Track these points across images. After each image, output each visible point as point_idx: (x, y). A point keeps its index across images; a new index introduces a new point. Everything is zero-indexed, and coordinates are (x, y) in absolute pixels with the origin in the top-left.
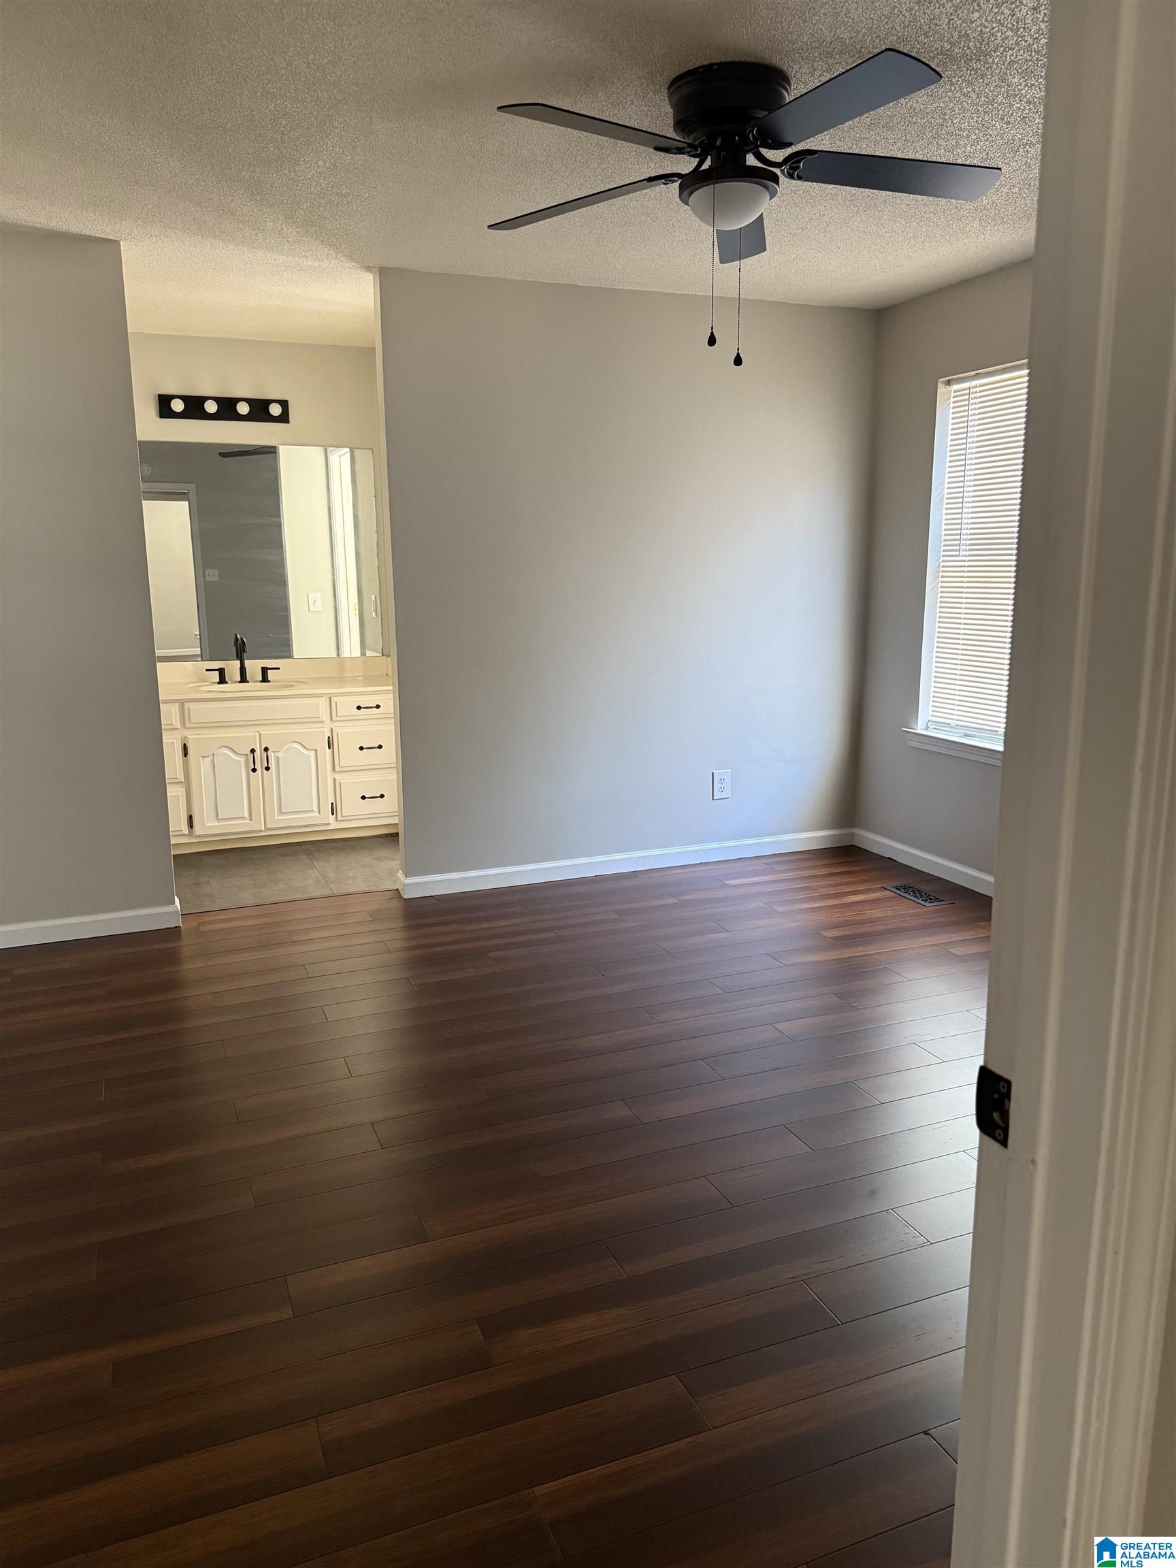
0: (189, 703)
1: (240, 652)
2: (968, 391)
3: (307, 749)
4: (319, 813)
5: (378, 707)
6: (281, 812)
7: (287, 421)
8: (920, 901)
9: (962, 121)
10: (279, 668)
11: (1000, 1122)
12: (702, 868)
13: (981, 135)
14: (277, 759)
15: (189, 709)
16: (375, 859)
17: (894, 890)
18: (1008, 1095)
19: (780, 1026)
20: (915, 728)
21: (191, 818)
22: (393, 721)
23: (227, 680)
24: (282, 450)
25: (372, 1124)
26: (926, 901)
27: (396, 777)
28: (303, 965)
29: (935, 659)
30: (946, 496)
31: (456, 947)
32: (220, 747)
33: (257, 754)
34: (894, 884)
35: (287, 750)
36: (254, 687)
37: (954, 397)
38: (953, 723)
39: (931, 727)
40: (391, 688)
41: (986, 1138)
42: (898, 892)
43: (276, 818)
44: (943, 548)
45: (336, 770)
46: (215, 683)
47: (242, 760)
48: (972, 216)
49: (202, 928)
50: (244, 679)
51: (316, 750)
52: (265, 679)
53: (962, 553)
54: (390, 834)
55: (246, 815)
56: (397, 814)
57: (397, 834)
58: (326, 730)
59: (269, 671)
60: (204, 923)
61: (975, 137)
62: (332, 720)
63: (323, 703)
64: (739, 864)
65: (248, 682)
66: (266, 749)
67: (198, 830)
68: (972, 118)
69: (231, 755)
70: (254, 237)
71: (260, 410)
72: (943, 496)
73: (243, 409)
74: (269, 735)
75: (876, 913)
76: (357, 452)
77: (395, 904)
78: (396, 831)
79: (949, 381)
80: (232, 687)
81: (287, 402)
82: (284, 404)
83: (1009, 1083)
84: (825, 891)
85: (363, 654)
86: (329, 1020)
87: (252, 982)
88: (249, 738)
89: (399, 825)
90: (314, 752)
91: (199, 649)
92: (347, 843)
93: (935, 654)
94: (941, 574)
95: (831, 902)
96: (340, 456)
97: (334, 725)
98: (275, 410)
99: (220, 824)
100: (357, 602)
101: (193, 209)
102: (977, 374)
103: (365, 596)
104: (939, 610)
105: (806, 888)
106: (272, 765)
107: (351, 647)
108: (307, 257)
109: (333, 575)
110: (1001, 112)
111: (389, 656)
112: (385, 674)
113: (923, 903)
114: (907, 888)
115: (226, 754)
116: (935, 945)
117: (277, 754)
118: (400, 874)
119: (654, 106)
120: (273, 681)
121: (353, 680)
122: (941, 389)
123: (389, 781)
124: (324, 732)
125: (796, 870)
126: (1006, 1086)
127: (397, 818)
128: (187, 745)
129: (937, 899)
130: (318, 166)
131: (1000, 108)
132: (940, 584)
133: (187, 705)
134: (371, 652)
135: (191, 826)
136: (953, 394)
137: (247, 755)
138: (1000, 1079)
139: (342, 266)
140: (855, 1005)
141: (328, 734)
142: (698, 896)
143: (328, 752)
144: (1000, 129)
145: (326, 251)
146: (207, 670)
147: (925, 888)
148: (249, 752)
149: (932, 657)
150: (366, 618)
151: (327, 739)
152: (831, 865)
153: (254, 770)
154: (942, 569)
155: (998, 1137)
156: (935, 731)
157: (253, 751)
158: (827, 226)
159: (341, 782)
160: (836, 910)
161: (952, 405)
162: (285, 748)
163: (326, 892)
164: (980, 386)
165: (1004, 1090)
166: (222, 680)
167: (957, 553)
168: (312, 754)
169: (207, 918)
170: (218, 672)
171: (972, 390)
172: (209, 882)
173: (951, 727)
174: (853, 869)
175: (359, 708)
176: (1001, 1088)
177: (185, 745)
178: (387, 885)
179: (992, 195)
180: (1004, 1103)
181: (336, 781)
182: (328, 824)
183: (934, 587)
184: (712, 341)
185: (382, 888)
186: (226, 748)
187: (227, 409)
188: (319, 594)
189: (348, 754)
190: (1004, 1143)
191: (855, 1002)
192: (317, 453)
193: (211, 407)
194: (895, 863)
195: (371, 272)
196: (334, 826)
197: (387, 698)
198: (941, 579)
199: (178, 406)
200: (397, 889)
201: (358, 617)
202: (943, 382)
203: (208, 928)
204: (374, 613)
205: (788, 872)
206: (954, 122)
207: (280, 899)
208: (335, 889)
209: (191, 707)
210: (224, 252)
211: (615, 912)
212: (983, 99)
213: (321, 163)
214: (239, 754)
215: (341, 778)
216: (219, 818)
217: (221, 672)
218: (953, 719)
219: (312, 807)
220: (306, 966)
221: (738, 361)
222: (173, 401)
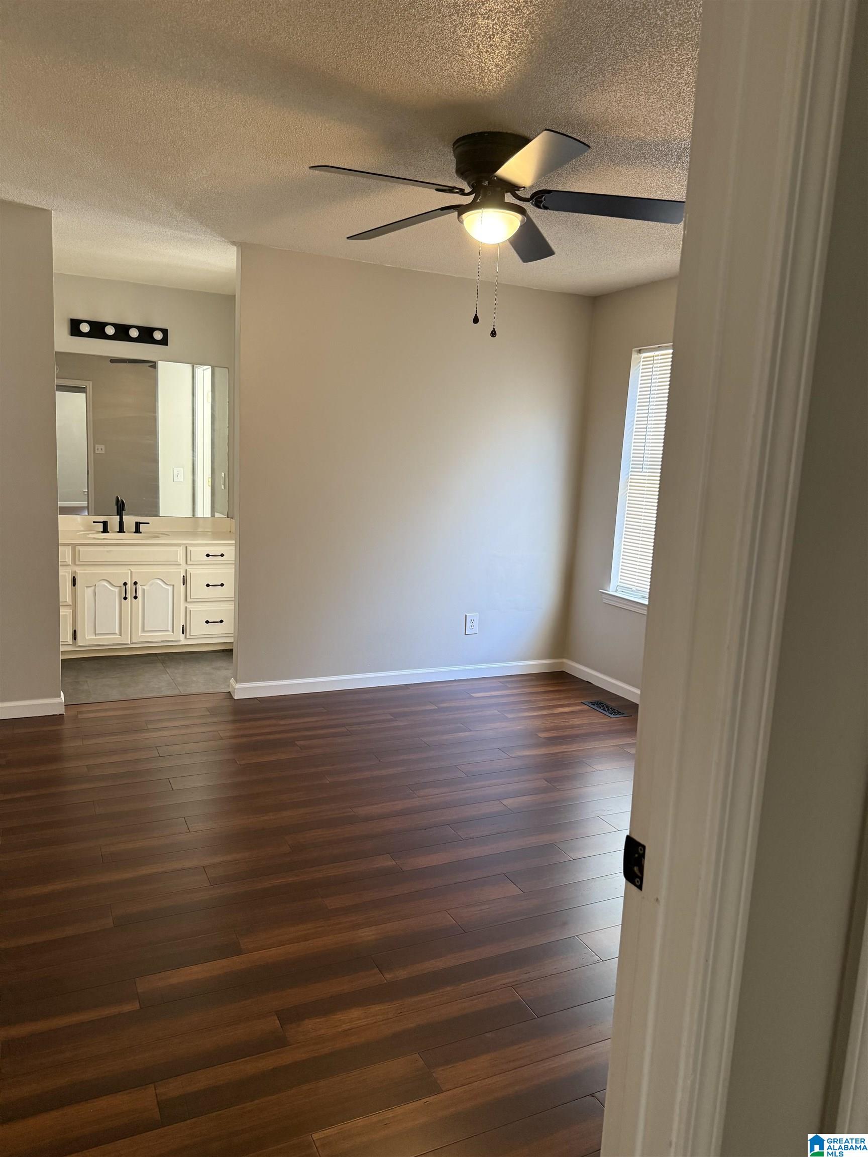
0: (79, 547)
1: (120, 508)
2: (652, 358)
3: (166, 584)
4: (173, 632)
5: (222, 555)
6: (143, 631)
7: (166, 344)
8: (607, 713)
9: (652, 182)
10: (148, 523)
11: (639, 874)
12: (455, 684)
13: (665, 191)
14: (144, 590)
15: (79, 551)
16: (213, 668)
17: (590, 705)
18: (643, 856)
19: (505, 802)
20: (608, 590)
21: (75, 632)
22: (234, 567)
23: (108, 530)
24: (161, 365)
25: (204, 867)
26: (611, 713)
27: (233, 608)
28: (156, 747)
29: (623, 543)
30: (635, 430)
31: (272, 737)
32: (101, 580)
33: (129, 586)
34: (590, 700)
35: (151, 585)
36: (129, 536)
37: (643, 361)
38: (634, 588)
39: (619, 590)
40: (234, 542)
41: (629, 884)
42: (592, 706)
43: (140, 635)
44: (631, 466)
45: (188, 601)
46: (100, 532)
47: (117, 590)
48: (658, 242)
49: (80, 716)
50: (121, 530)
51: (173, 585)
52: (137, 531)
53: (644, 470)
54: (226, 650)
55: (117, 631)
56: (233, 635)
57: (231, 650)
58: (182, 570)
59: (141, 525)
60: (81, 713)
61: (660, 193)
62: (187, 563)
63: (181, 551)
64: (483, 682)
65: (124, 532)
66: (135, 583)
67: (80, 641)
68: (659, 181)
69: (109, 586)
70: (151, 216)
71: (146, 335)
72: (633, 430)
73: (134, 333)
74: (139, 573)
75: (577, 721)
76: (217, 369)
77: (227, 703)
78: (231, 648)
79: (640, 350)
80: (113, 536)
81: (167, 330)
82: (165, 332)
83: (644, 847)
84: (542, 704)
85: (213, 515)
86: (174, 789)
87: (115, 758)
88: (124, 574)
89: (234, 643)
90: (172, 586)
91: (87, 503)
92: (193, 655)
93: (623, 539)
94: (629, 484)
95: (545, 712)
96: (203, 370)
97: (188, 568)
98: (158, 336)
99: (96, 637)
100: (210, 477)
101: (108, 194)
102: (659, 347)
103: (217, 471)
104: (627, 508)
105: (530, 701)
106: (139, 595)
107: (204, 510)
108: (189, 232)
109: (193, 456)
110: (678, 179)
111: (232, 518)
112: (229, 531)
113: (610, 715)
114: (599, 704)
115: (105, 585)
116: (616, 745)
117: (144, 587)
118: (232, 681)
119: (443, 155)
120: (144, 533)
121: (204, 535)
122: (635, 356)
123: (227, 610)
124: (180, 572)
125: (523, 687)
126: (642, 849)
127: (233, 638)
128: (76, 578)
129: (620, 712)
130: (203, 173)
131: (677, 176)
132: (628, 491)
133: (78, 548)
134: (219, 514)
135: (75, 637)
136: (642, 360)
137: (120, 587)
138: (639, 844)
139: (215, 240)
140: (558, 787)
141: (183, 574)
142: (453, 704)
143: (183, 587)
144: (678, 188)
145: (204, 229)
146: (94, 522)
147: (612, 704)
148: (122, 584)
149: (621, 541)
150: (217, 489)
151: (182, 577)
152: (547, 685)
153: (125, 598)
154: (630, 480)
155: (637, 883)
156: (622, 593)
157: (125, 584)
158: (560, 240)
159: (191, 609)
160: (549, 718)
161: (641, 367)
162: (149, 583)
163: (176, 692)
164: (661, 355)
165: (641, 852)
166: (105, 530)
167: (641, 470)
168: (170, 588)
169: (84, 709)
170: (102, 524)
171: (655, 358)
172: (87, 681)
173: (632, 591)
174: (561, 688)
175: (208, 555)
176: (639, 850)
177: (74, 577)
178: (222, 688)
179: (672, 229)
180: (642, 860)
181: (187, 609)
182: (180, 641)
183: (624, 493)
184: (476, 320)
185: (218, 690)
186: (107, 582)
187: (122, 333)
188: (182, 469)
189: (197, 589)
190: (640, 887)
191: (558, 786)
192: (188, 367)
193: (110, 331)
194: (590, 685)
195: (236, 245)
196: (183, 642)
197: (229, 549)
198: (629, 487)
199: (85, 328)
200: (230, 692)
201: (210, 487)
202: (635, 350)
203: (85, 716)
204: (223, 486)
205: (515, 689)
206: (647, 182)
207: (140, 696)
208: (183, 690)
209: (81, 549)
210: (128, 224)
211: (391, 714)
212: (666, 169)
213: (204, 171)
214: (114, 586)
215: (189, 606)
216: (97, 633)
217: (105, 524)
218: (634, 586)
219: (168, 627)
220: (158, 748)
221: (493, 334)
222: (82, 324)
